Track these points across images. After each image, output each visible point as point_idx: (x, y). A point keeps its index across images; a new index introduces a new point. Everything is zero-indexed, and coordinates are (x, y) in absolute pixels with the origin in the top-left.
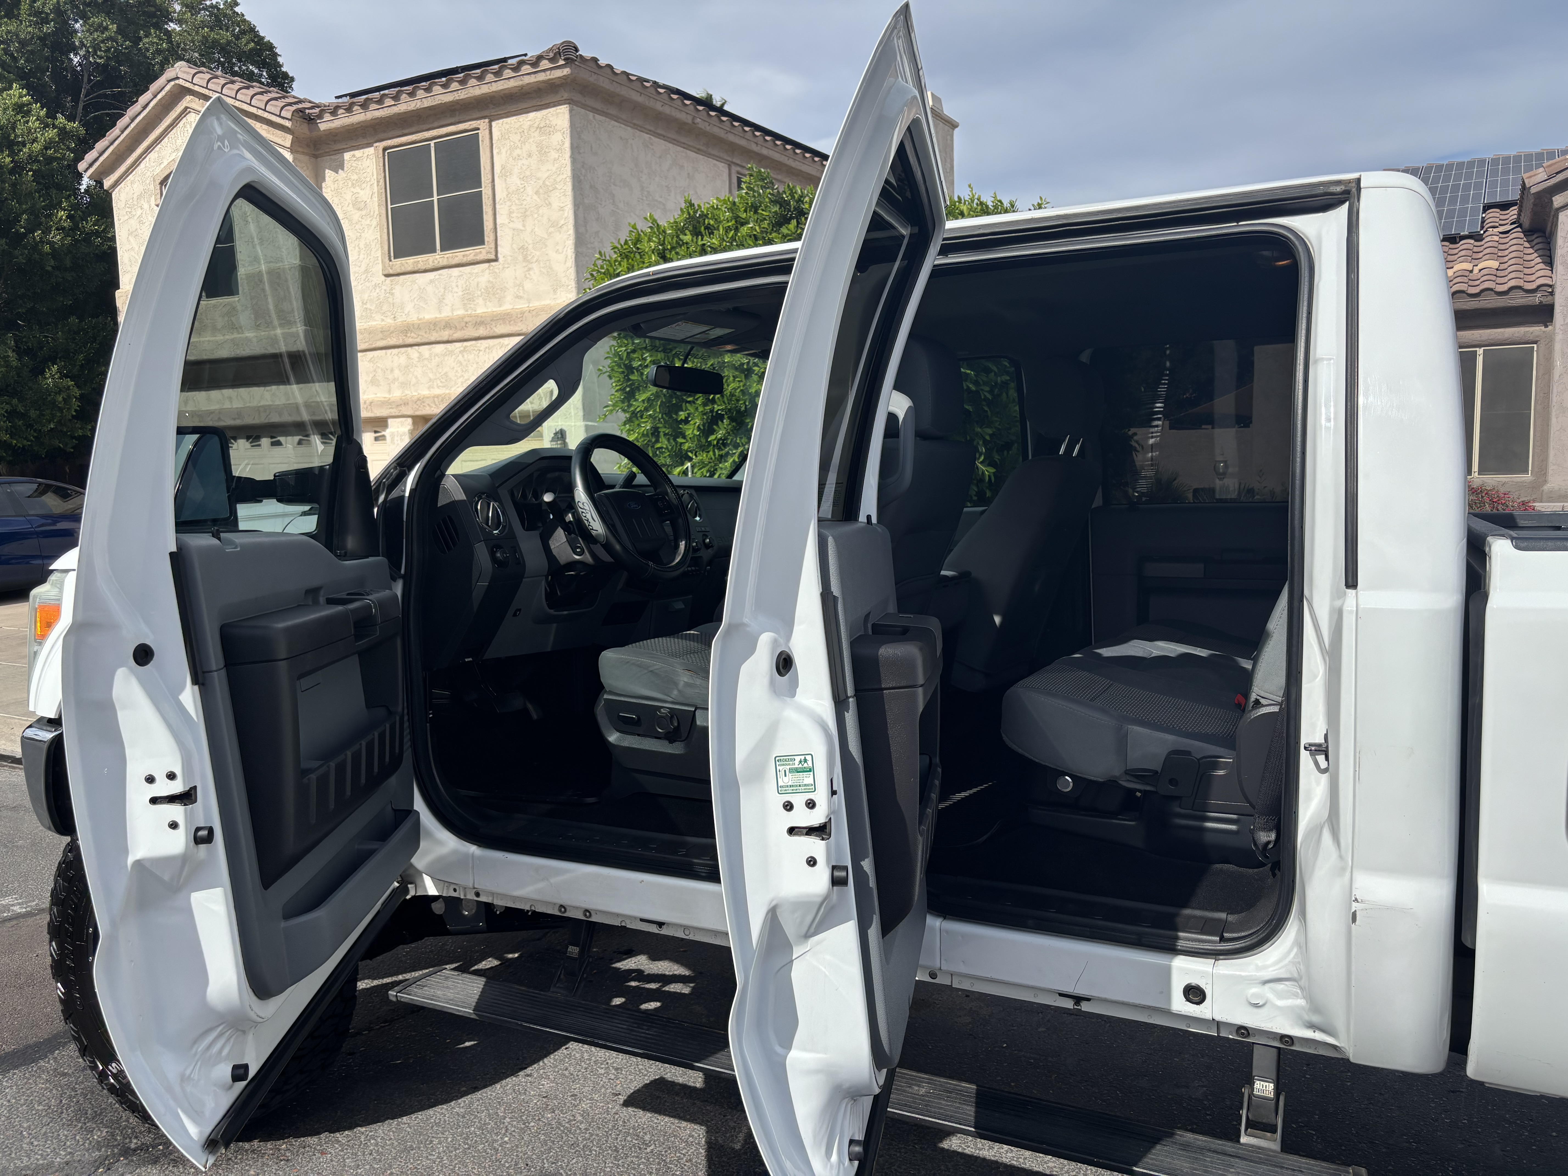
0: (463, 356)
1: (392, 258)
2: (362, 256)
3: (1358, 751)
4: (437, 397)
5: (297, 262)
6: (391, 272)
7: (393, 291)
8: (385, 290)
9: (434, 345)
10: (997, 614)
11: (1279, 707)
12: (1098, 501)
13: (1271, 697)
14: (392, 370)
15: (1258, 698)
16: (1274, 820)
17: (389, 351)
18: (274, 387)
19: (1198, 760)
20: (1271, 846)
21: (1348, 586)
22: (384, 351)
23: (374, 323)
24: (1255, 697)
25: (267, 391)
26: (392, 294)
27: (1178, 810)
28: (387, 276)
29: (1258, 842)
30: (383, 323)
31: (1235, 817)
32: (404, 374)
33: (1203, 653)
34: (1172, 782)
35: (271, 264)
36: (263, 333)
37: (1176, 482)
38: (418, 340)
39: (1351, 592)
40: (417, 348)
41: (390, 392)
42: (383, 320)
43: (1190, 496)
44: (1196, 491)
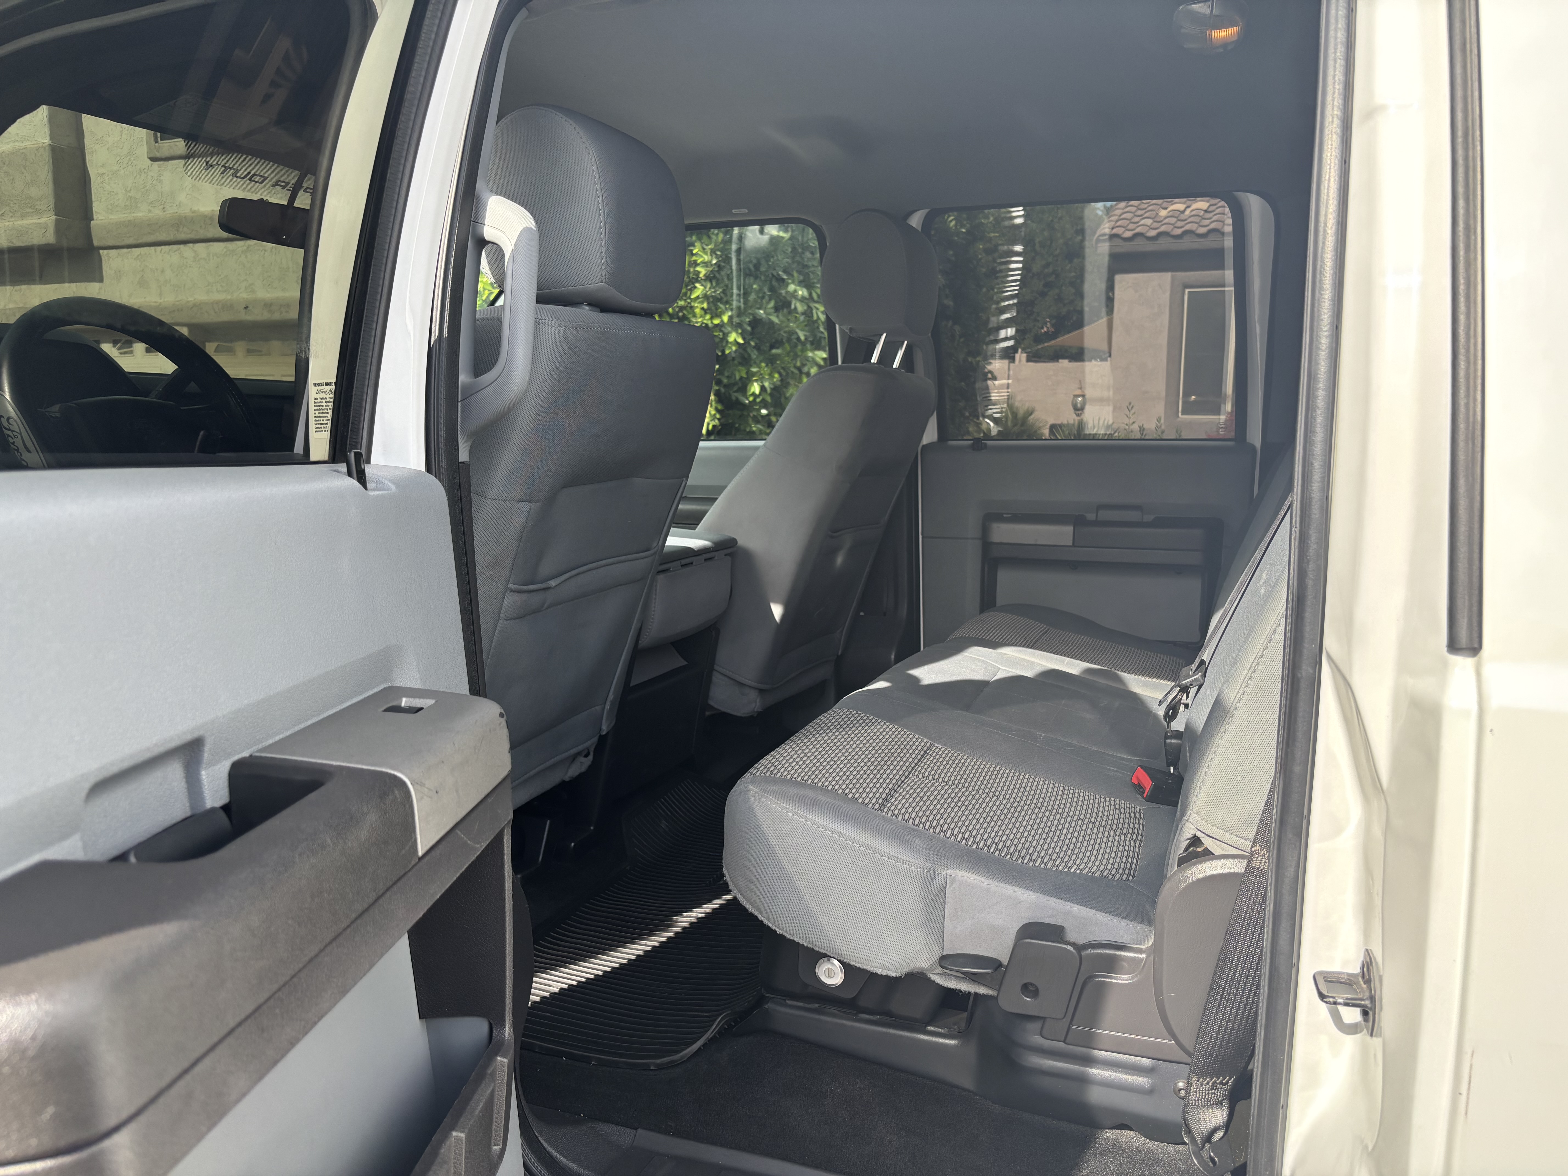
0: (246, 257)
1: (159, 139)
2: (124, 137)
3: (1468, 1049)
4: (217, 303)
5: (47, 141)
6: (158, 155)
7: (162, 178)
8: (152, 177)
9: (211, 243)
10: (776, 602)
11: (1244, 863)
12: (930, 435)
13: (1227, 837)
14: (163, 271)
15: (1199, 834)
16: (1227, 1083)
17: (158, 248)
18: (24, 287)
19: (1080, 948)
20: (1218, 1136)
21: (1453, 646)
22: (153, 248)
23: (141, 214)
24: (1193, 832)
25: (16, 291)
26: (160, 181)
27: (1037, 1040)
28: (153, 159)
29: (1195, 1128)
30: (150, 214)
31: (1146, 1062)
32: (177, 275)
33: (1073, 667)
34: (1029, 989)
35: (16, 144)
36: (7, 224)
37: (1032, 417)
38: (192, 236)
39: (1462, 664)
40: (191, 245)
41: (161, 295)
42: (150, 211)
43: (1046, 432)
44: (1053, 428)
